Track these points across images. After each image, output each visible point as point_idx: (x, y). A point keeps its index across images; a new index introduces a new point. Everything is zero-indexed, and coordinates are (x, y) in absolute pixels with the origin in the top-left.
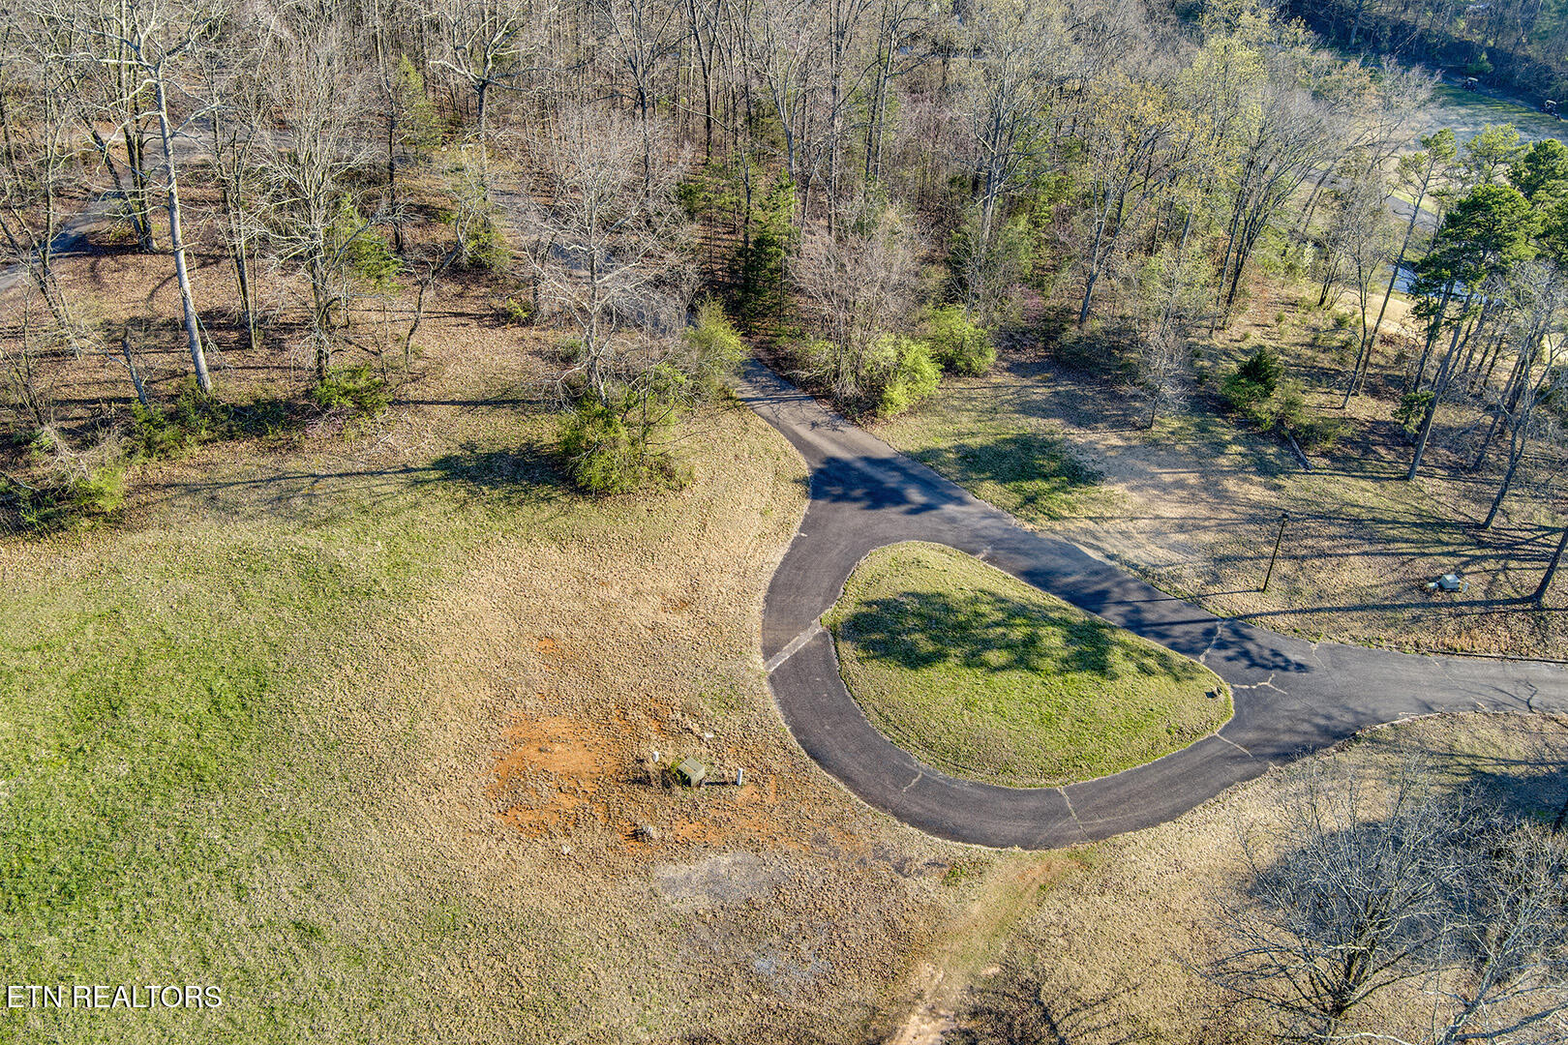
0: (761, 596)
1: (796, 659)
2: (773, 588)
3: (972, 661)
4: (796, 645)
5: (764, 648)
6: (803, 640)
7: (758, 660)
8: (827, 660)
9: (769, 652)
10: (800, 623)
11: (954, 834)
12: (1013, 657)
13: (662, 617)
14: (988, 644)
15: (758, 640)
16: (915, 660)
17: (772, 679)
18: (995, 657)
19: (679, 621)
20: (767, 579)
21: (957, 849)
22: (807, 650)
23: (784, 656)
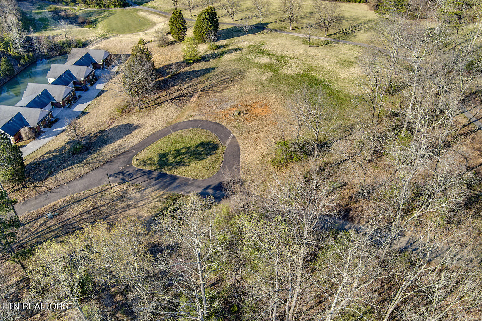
0: (241, 148)
1: (228, 138)
2: (239, 150)
3: (189, 148)
4: (229, 141)
5: (235, 137)
6: (228, 142)
7: (235, 134)
8: (222, 140)
9: (234, 137)
10: (230, 145)
11: (192, 121)
12: (180, 152)
13: (258, 135)
14: (186, 153)
15: (237, 138)
16: (202, 144)
17: (231, 133)
18: (184, 151)
19: (254, 136)
20: (241, 151)
21: (191, 119)
22: (227, 140)
23: (230, 137)
